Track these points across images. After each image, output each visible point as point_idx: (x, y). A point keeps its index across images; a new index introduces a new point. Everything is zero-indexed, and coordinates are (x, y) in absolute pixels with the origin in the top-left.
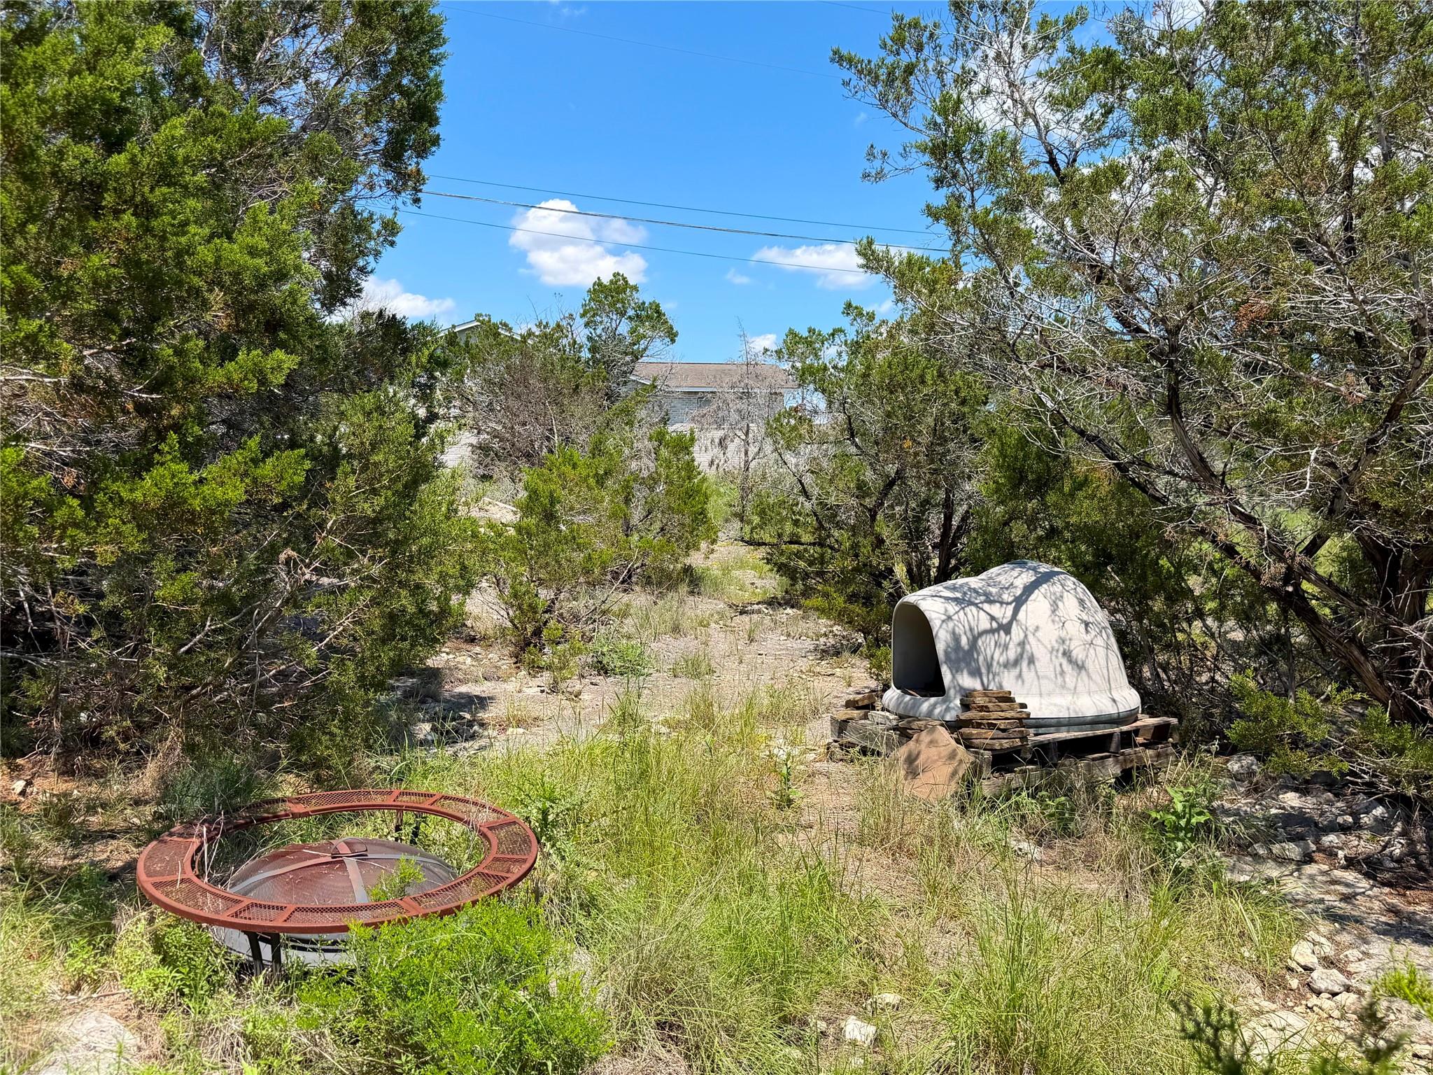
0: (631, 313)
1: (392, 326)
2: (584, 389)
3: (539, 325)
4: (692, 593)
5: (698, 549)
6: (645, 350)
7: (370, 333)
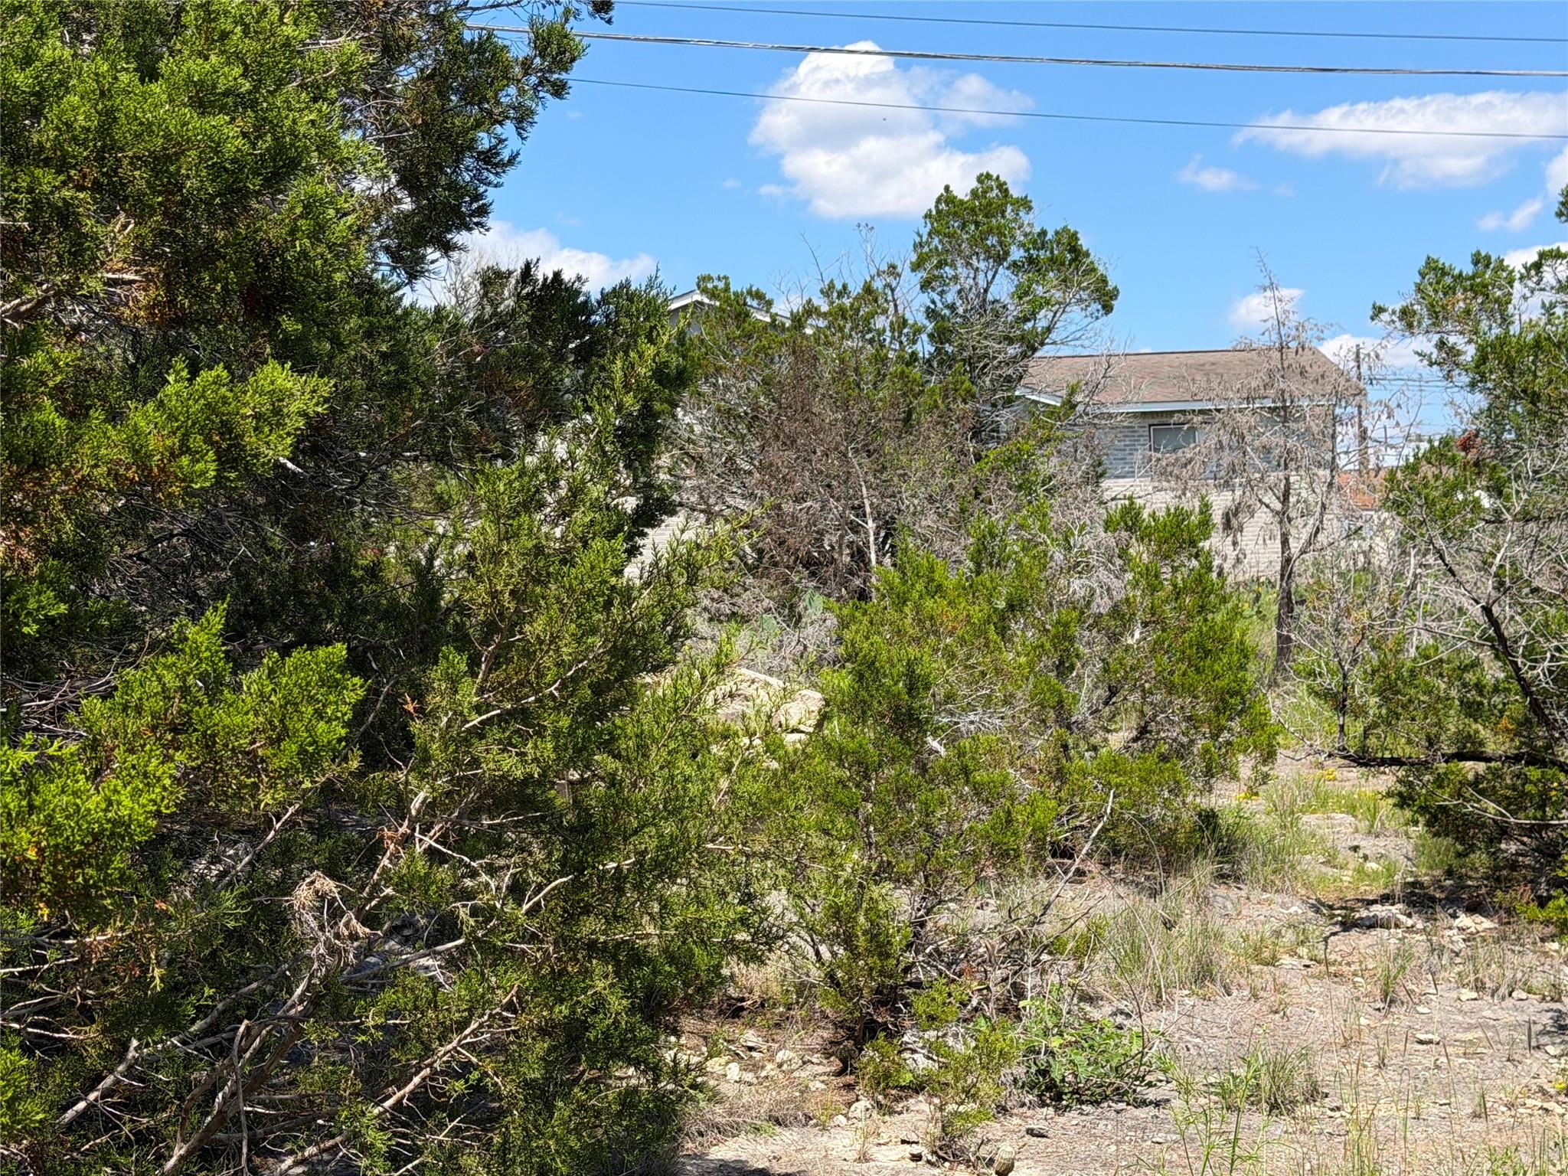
0: (1017, 254)
1: (552, 300)
2: (926, 420)
3: (826, 293)
4: (1221, 877)
5: (1235, 777)
6: (1049, 330)
7: (503, 321)
